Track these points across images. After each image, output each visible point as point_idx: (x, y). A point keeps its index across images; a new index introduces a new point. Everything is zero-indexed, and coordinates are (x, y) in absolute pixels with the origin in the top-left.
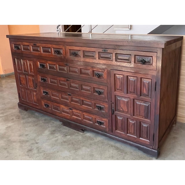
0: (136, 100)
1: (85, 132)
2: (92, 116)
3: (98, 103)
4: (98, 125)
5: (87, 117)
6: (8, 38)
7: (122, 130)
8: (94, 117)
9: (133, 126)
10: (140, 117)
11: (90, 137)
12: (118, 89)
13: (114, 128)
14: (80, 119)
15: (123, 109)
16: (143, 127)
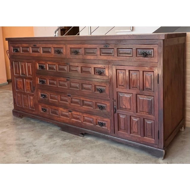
0: (139, 95)
2: (92, 117)
3: (99, 102)
4: (99, 126)
5: (87, 119)
6: (7, 41)
7: (125, 130)
8: (95, 118)
9: (136, 124)
10: (144, 114)
12: (119, 85)
13: (116, 128)
14: (80, 121)
15: (125, 106)
16: (147, 125)
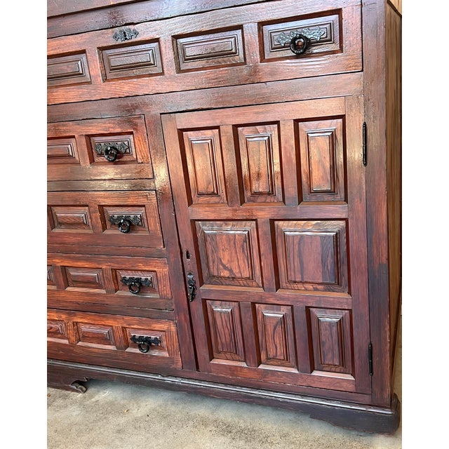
0: (281, 223)
1: (91, 390)
2: (110, 322)
3: (128, 266)
4: (137, 351)
5: (89, 330)
8: (116, 323)
9: (279, 329)
10: (306, 290)
11: (112, 404)
12: (200, 194)
13: (203, 352)
14: (66, 342)
15: (231, 271)
16: (322, 328)
